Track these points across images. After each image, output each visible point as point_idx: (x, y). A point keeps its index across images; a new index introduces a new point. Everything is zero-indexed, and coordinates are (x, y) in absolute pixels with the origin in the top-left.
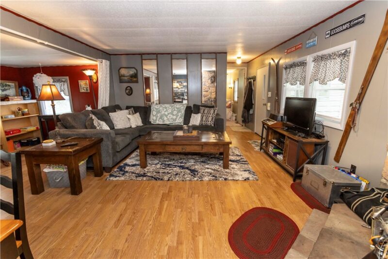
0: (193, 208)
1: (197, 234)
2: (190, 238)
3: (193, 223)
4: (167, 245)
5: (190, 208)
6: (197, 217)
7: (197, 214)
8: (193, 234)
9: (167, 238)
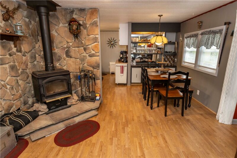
0: (116, 148)
1: (115, 132)
2: (118, 130)
3: (116, 137)
4: (129, 128)
5: (118, 148)
6: (114, 141)
7: (113, 143)
8: (117, 132)
9: (130, 130)
